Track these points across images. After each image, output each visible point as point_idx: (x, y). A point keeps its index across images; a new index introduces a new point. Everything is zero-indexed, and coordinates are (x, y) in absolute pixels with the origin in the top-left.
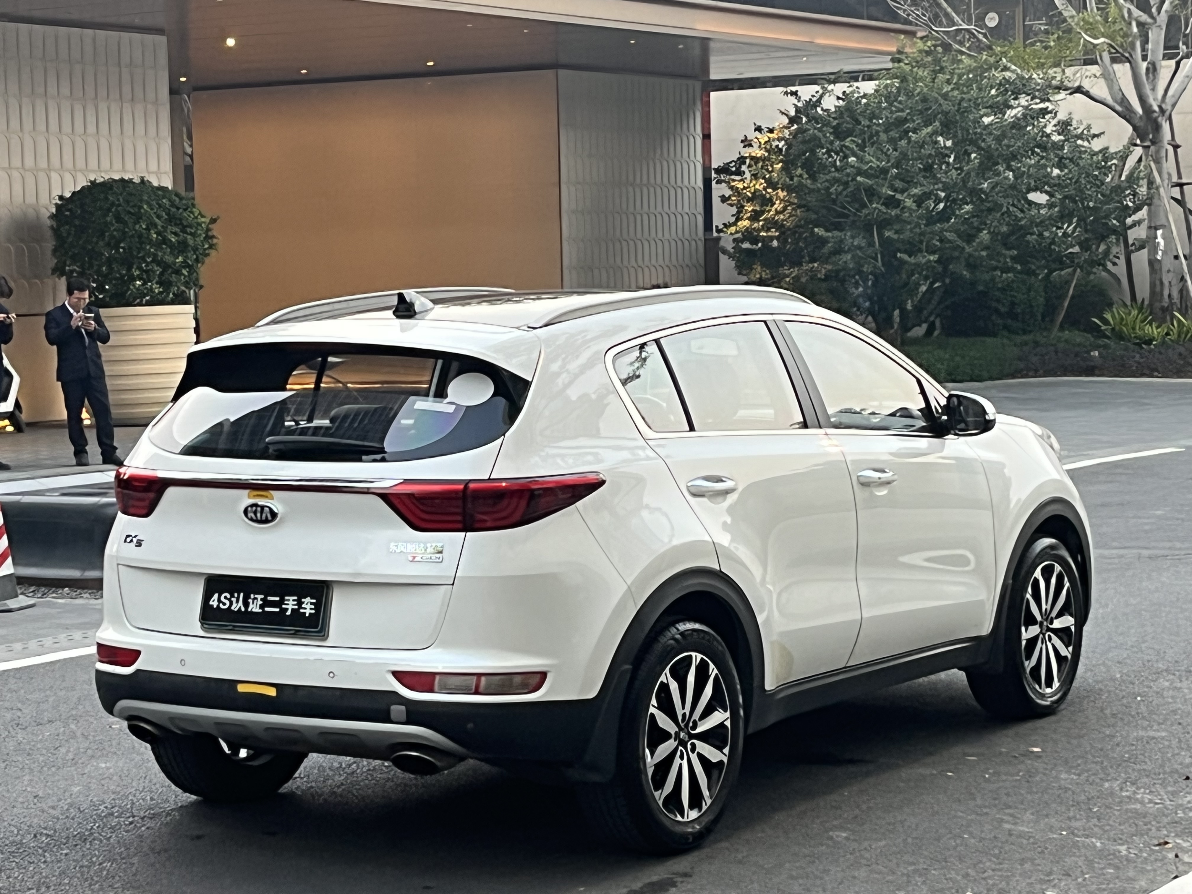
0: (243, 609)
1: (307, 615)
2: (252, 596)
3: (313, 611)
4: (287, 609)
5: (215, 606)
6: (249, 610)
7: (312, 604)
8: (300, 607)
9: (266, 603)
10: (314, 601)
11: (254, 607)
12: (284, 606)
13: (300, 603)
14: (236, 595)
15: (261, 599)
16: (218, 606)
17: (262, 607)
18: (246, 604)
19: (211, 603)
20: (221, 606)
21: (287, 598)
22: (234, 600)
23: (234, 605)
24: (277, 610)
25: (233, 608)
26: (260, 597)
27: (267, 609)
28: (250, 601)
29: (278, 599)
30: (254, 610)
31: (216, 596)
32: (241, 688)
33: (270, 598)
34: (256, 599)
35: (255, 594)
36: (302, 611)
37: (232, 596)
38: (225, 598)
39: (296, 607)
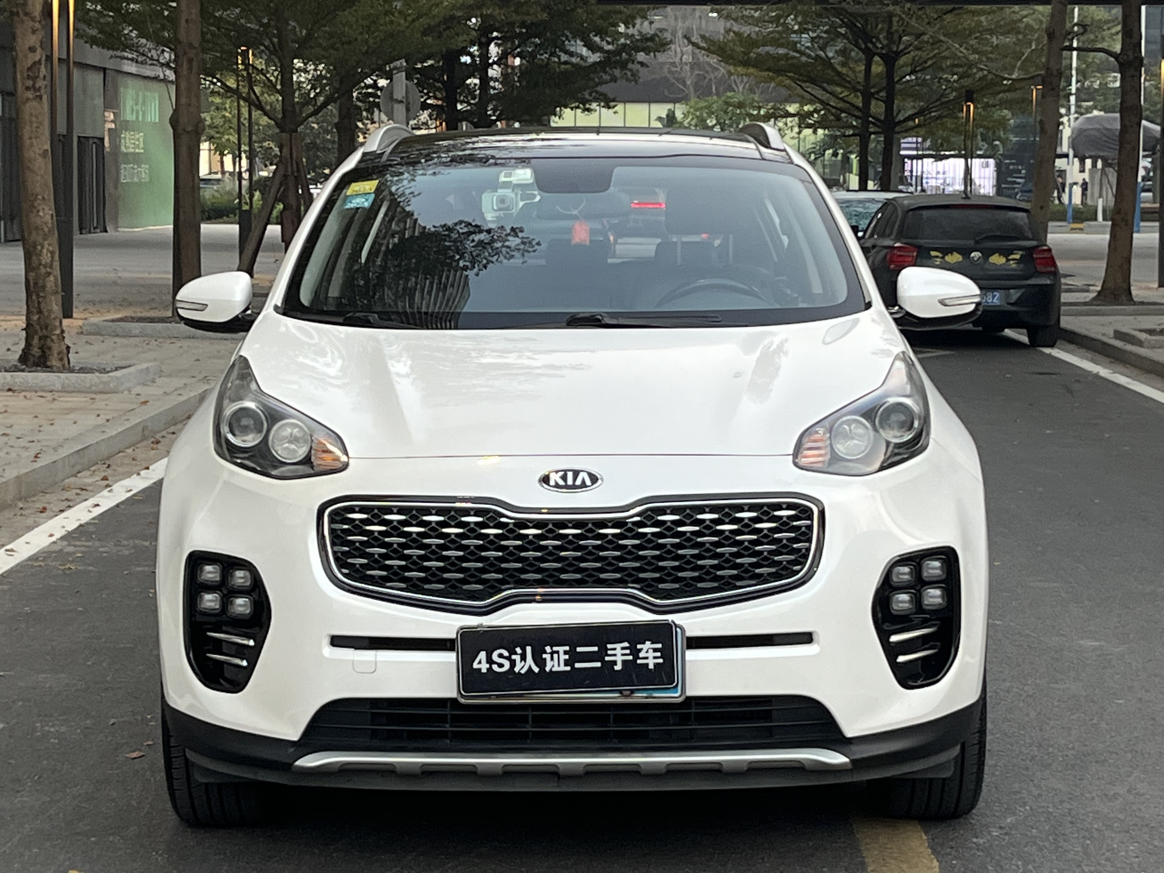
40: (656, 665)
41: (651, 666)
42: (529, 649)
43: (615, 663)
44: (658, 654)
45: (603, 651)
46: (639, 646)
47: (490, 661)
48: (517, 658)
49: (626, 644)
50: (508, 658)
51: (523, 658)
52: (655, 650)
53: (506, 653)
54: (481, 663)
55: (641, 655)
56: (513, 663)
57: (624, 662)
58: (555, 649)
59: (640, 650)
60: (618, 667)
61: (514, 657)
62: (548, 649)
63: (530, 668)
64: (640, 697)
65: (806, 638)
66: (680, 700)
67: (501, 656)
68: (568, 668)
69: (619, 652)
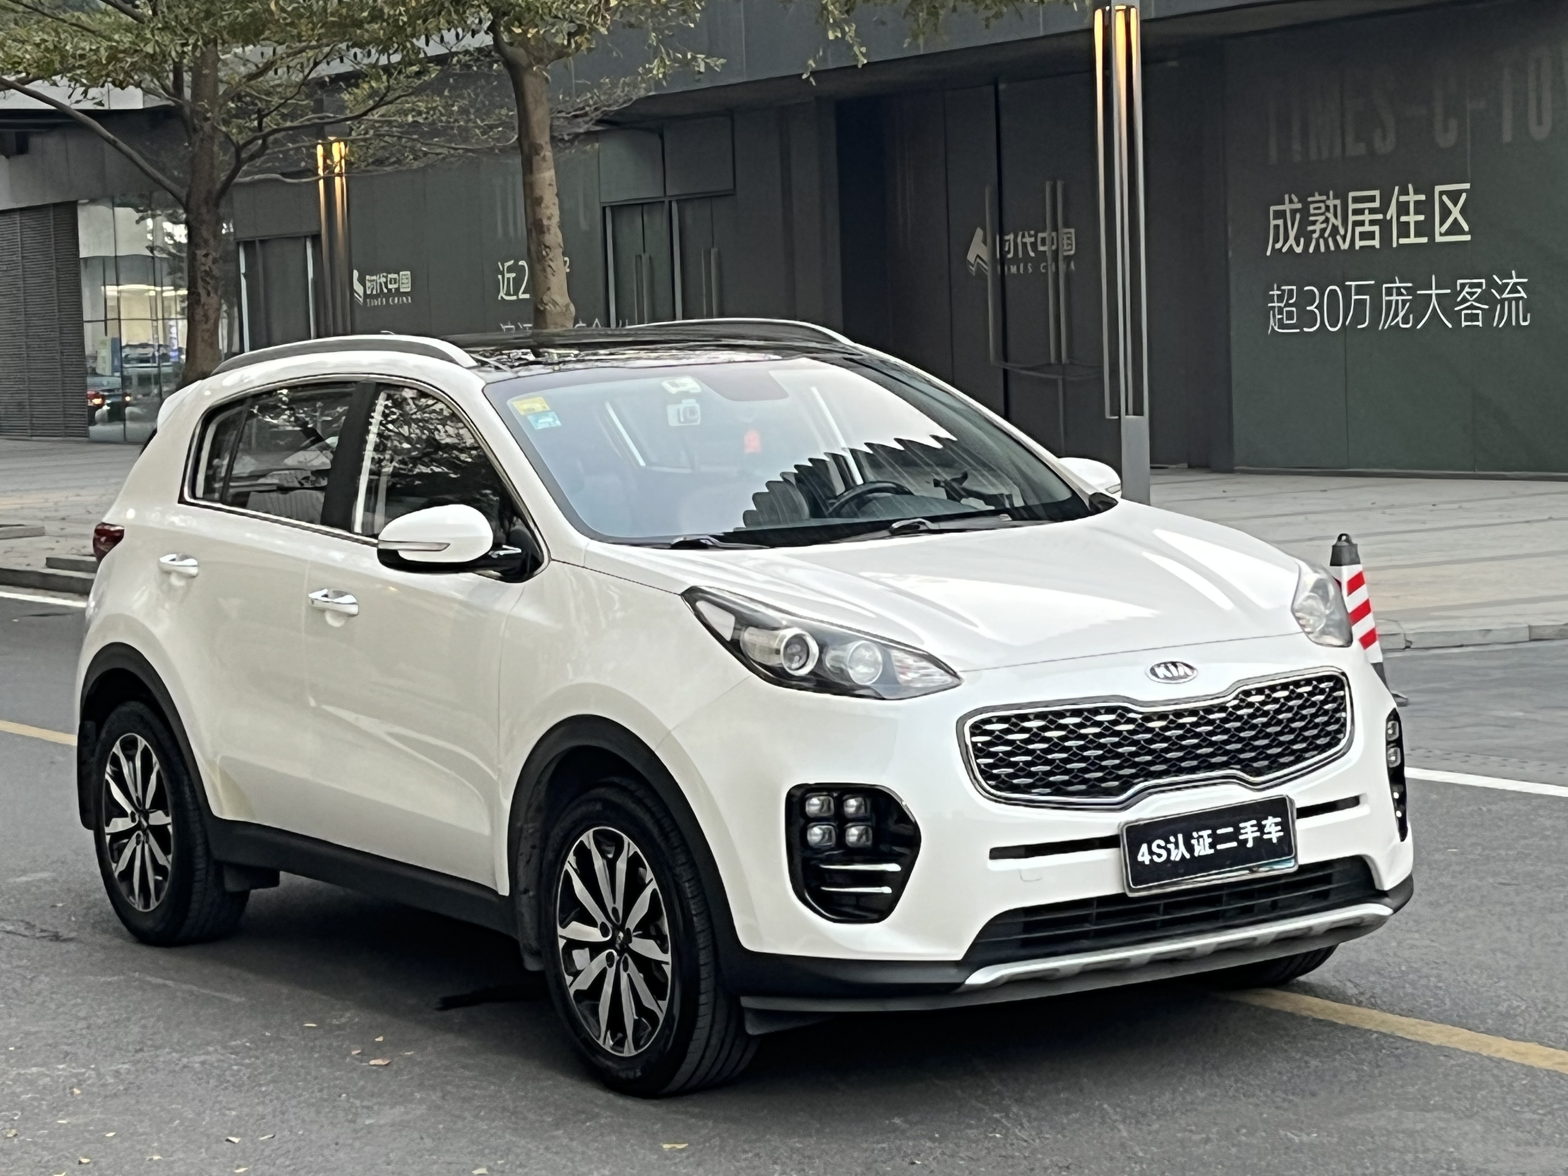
40: (1279, 838)
41: (1275, 841)
42: (1180, 836)
43: (1246, 841)
44: (1279, 828)
45: (1238, 831)
46: (1264, 822)
47: (1151, 853)
48: (1171, 846)
49: (1254, 822)
50: (1165, 848)
51: (1177, 846)
52: (1277, 824)
53: (1162, 843)
54: (1144, 856)
55: (1266, 830)
56: (1169, 851)
57: (1255, 839)
58: (1200, 833)
59: (1264, 826)
60: (1250, 845)
61: (1169, 846)
62: (1195, 834)
63: (1183, 856)
64: (1263, 872)
65: (1354, 801)
66: (1295, 868)
67: (1159, 846)
68: (1212, 851)
69: (1249, 829)
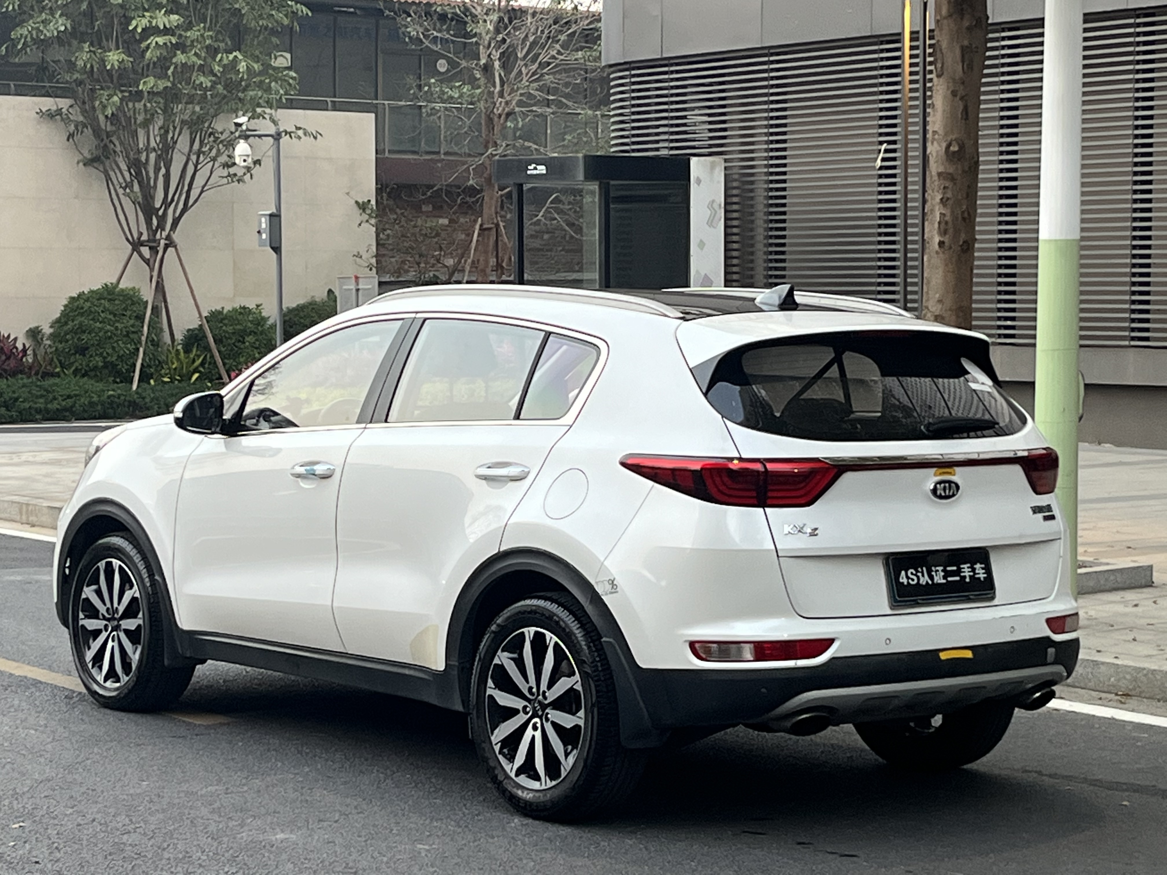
0: (930, 582)
1: (982, 579)
2: (933, 568)
3: (985, 575)
4: (965, 577)
5: (906, 583)
6: (935, 581)
7: (983, 569)
8: (975, 574)
9: (947, 574)
10: (983, 566)
11: (939, 579)
12: (962, 574)
13: (974, 570)
14: (920, 569)
15: (942, 571)
16: (908, 582)
17: (945, 577)
18: (931, 578)
19: (901, 580)
20: (910, 581)
21: (962, 566)
22: (920, 574)
23: (922, 579)
24: (958, 578)
25: (921, 582)
26: (940, 568)
27: (950, 579)
28: (933, 573)
29: (955, 568)
30: (939, 582)
31: (903, 573)
32: (943, 656)
33: (949, 569)
34: (938, 571)
35: (935, 566)
36: (977, 576)
37: (917, 571)
38: (912, 573)
39: (972, 574)
